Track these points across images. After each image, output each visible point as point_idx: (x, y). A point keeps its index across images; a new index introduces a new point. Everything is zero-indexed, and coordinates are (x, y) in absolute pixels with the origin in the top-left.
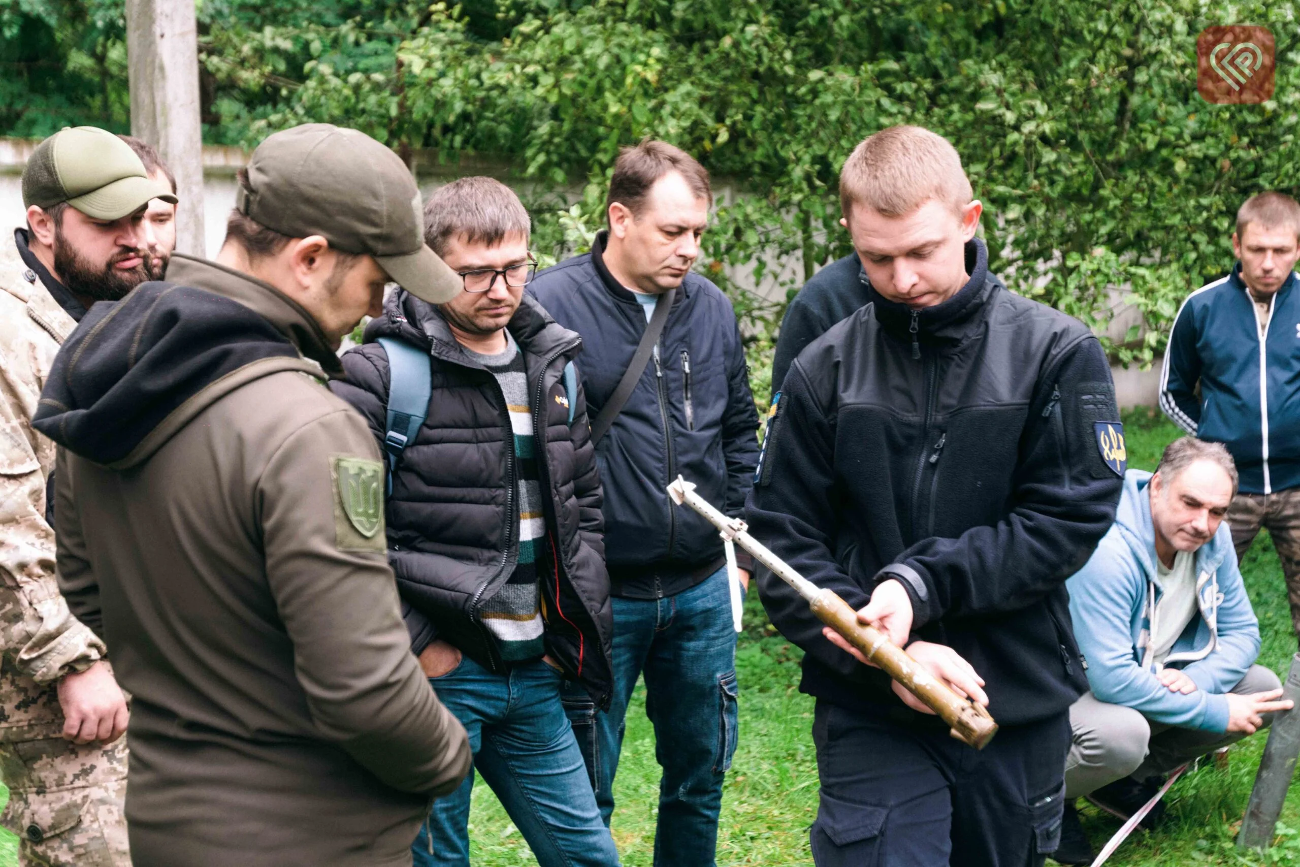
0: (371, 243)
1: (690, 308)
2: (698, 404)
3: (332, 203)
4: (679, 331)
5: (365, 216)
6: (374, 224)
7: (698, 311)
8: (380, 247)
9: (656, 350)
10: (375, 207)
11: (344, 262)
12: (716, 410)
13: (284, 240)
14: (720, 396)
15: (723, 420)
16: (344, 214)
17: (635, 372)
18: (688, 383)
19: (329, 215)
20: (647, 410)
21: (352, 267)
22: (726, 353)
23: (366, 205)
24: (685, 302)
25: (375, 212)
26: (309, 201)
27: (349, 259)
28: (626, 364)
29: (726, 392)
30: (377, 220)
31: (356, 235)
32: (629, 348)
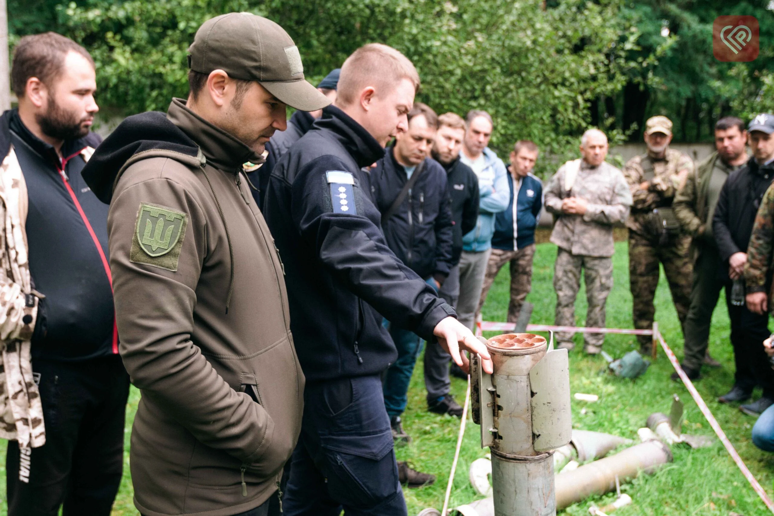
0: (255, 72)
1: (427, 175)
2: (425, 214)
3: (228, 49)
4: (421, 184)
5: (248, 55)
6: (255, 60)
7: (430, 177)
8: (262, 75)
9: (410, 191)
10: (253, 49)
11: (241, 86)
12: (432, 218)
13: (205, 77)
14: (434, 211)
15: (436, 219)
16: (235, 55)
17: (401, 199)
18: (422, 206)
19: (226, 57)
20: (403, 215)
21: (247, 90)
22: (440, 194)
23: (249, 49)
24: (425, 172)
25: (254, 52)
26: (213, 50)
27: (244, 84)
28: (397, 196)
29: (438, 210)
30: (257, 58)
31: (244, 67)
32: (398, 190)
